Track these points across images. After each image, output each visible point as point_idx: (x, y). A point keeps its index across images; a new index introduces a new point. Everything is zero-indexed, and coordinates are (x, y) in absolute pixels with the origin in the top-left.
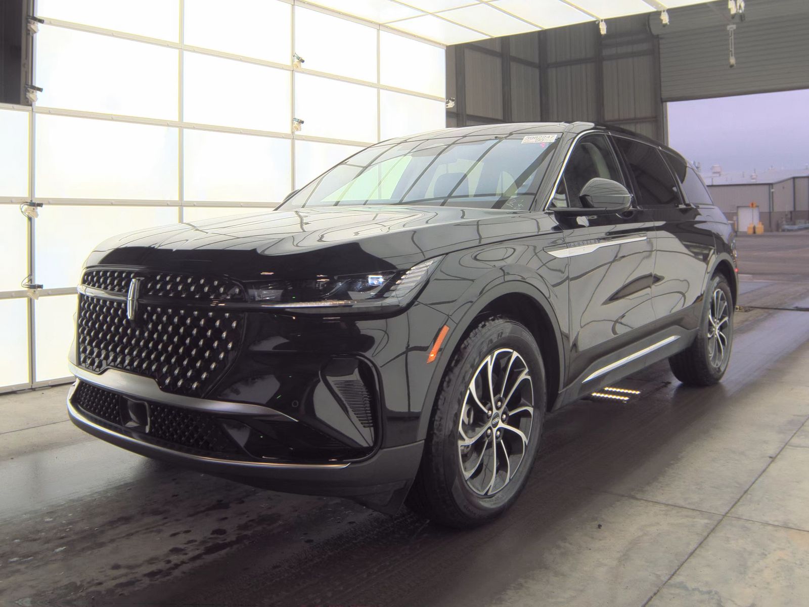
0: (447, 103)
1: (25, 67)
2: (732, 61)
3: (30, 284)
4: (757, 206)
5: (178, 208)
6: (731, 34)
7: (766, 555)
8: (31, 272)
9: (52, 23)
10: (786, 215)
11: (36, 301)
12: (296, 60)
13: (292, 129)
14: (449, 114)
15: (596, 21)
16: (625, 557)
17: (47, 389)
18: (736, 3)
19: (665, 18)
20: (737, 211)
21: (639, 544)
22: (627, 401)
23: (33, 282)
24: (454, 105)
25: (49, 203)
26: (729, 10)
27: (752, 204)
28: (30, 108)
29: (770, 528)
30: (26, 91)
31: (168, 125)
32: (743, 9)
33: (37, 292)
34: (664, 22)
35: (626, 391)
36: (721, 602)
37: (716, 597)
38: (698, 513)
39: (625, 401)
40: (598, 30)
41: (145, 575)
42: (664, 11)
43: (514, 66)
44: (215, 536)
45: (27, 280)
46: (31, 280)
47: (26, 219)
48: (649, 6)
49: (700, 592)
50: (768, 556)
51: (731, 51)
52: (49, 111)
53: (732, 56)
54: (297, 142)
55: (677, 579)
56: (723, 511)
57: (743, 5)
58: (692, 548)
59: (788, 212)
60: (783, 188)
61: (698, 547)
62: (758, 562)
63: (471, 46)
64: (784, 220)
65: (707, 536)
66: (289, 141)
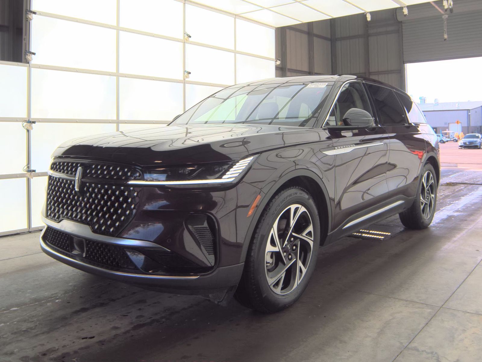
0: (276, 61)
1: (25, 40)
2: (446, 36)
3: (28, 169)
4: (461, 123)
5: (116, 124)
6: (445, 20)
7: (465, 331)
8: (29, 162)
9: (41, 14)
10: (478, 128)
11: (31, 179)
12: (186, 36)
13: (184, 77)
14: (277, 68)
15: (364, 13)
16: (381, 332)
17: (38, 232)
18: (448, 2)
19: (406, 11)
20: (449, 125)
21: (390, 324)
22: (383, 239)
23: (30, 168)
24: (280, 63)
25: (39, 122)
26: (444, 6)
27: (458, 122)
28: (28, 65)
29: (468, 314)
30: (26, 54)
31: (110, 75)
32: (452, 5)
33: (32, 174)
34: (405, 14)
35: (382, 233)
36: (439, 358)
37: (436, 355)
38: (425, 305)
39: (382, 239)
40: (366, 18)
42: (405, 7)
43: (315, 38)
44: (138, 319)
45: (26, 167)
46: (28, 167)
47: (26, 130)
48: (396, 4)
49: (426, 352)
50: (467, 331)
51: (445, 31)
52: (39, 67)
53: (445, 33)
54: (187, 85)
55: (413, 345)
56: (440, 304)
57: (452, 3)
58: (421, 326)
59: (479, 126)
60: (476, 112)
61: (425, 326)
62: (461, 335)
63: (290, 28)
64: (476, 131)
65: (431, 319)
66: (182, 84)
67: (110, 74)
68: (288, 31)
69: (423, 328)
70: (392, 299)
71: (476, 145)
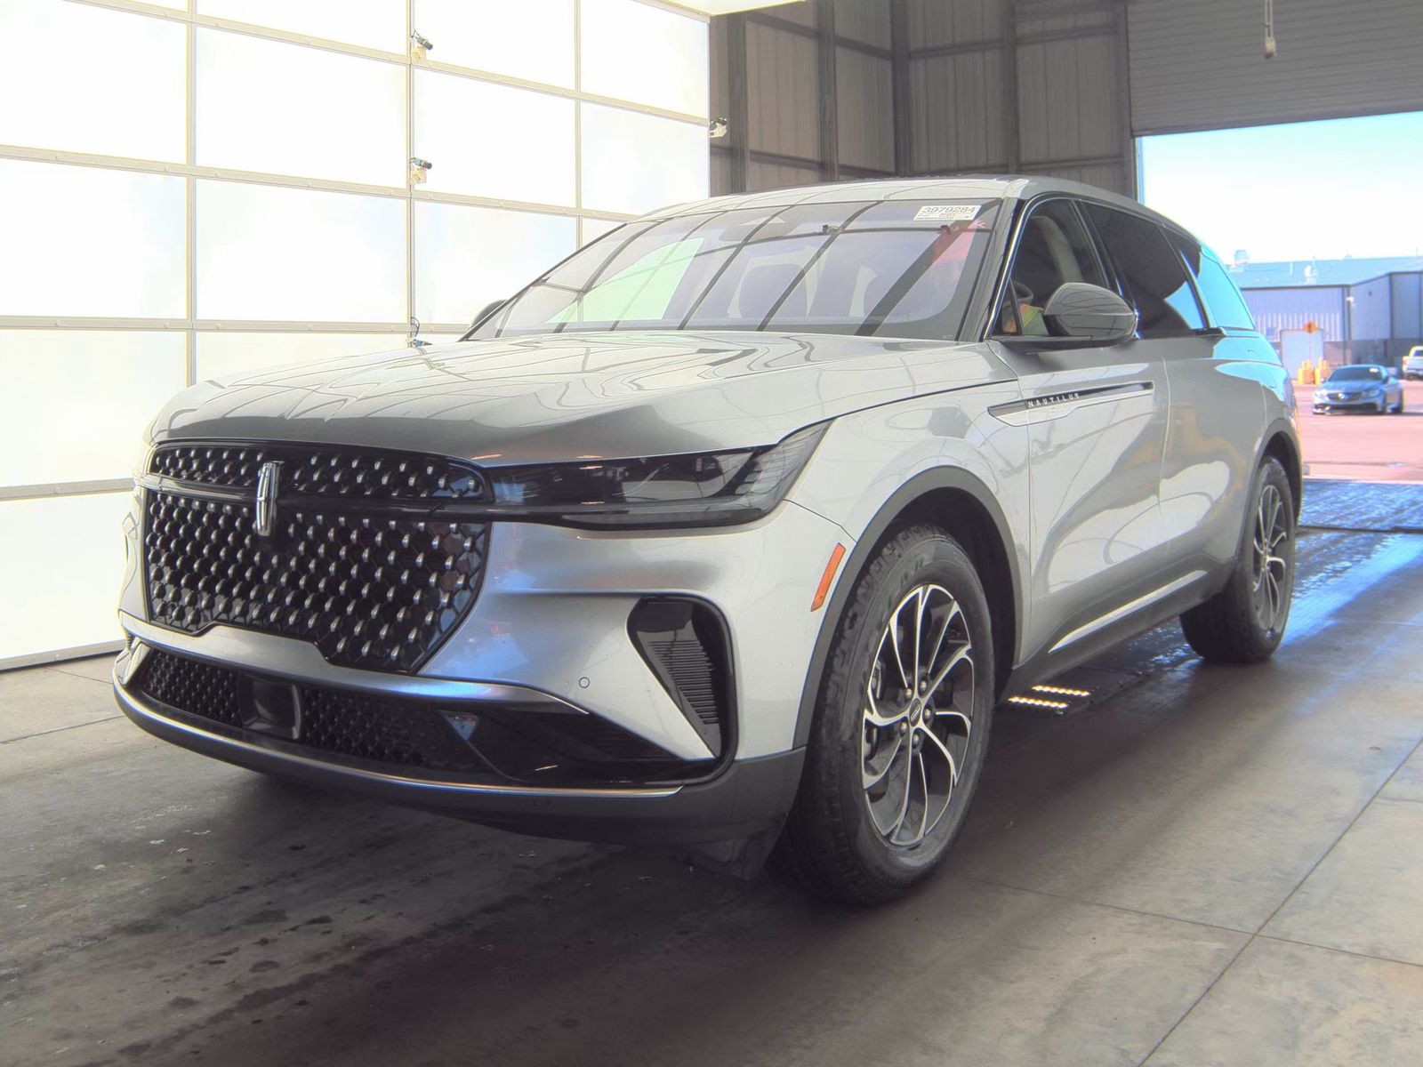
0: (712, 127)
2: (1270, 45)
4: (1321, 330)
5: (185, 333)
7: (1336, 1012)
10: (1376, 347)
12: (417, 45)
13: (409, 179)
14: (716, 149)
16: (1058, 1017)
20: (1281, 339)
21: (1087, 991)
22: (1063, 710)
24: (725, 131)
27: (1310, 327)
29: (1343, 958)
31: (166, 172)
35: (1062, 691)
38: (1203, 928)
39: (1061, 710)
41: (122, 1051)
43: (841, 54)
44: (258, 974)
50: (1342, 1012)
51: (1268, 26)
53: (1269, 35)
54: (417, 204)
55: (1163, 1058)
56: (1252, 925)
58: (1190, 997)
59: (1379, 340)
60: (1370, 294)
61: (1203, 996)
62: (1320, 1025)
63: (758, 17)
64: (1371, 356)
65: (1222, 974)
66: (403, 203)
67: (166, 170)
68: (750, 27)
69: (1195, 1004)
70: (1094, 907)
71: (1366, 401)
